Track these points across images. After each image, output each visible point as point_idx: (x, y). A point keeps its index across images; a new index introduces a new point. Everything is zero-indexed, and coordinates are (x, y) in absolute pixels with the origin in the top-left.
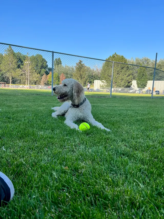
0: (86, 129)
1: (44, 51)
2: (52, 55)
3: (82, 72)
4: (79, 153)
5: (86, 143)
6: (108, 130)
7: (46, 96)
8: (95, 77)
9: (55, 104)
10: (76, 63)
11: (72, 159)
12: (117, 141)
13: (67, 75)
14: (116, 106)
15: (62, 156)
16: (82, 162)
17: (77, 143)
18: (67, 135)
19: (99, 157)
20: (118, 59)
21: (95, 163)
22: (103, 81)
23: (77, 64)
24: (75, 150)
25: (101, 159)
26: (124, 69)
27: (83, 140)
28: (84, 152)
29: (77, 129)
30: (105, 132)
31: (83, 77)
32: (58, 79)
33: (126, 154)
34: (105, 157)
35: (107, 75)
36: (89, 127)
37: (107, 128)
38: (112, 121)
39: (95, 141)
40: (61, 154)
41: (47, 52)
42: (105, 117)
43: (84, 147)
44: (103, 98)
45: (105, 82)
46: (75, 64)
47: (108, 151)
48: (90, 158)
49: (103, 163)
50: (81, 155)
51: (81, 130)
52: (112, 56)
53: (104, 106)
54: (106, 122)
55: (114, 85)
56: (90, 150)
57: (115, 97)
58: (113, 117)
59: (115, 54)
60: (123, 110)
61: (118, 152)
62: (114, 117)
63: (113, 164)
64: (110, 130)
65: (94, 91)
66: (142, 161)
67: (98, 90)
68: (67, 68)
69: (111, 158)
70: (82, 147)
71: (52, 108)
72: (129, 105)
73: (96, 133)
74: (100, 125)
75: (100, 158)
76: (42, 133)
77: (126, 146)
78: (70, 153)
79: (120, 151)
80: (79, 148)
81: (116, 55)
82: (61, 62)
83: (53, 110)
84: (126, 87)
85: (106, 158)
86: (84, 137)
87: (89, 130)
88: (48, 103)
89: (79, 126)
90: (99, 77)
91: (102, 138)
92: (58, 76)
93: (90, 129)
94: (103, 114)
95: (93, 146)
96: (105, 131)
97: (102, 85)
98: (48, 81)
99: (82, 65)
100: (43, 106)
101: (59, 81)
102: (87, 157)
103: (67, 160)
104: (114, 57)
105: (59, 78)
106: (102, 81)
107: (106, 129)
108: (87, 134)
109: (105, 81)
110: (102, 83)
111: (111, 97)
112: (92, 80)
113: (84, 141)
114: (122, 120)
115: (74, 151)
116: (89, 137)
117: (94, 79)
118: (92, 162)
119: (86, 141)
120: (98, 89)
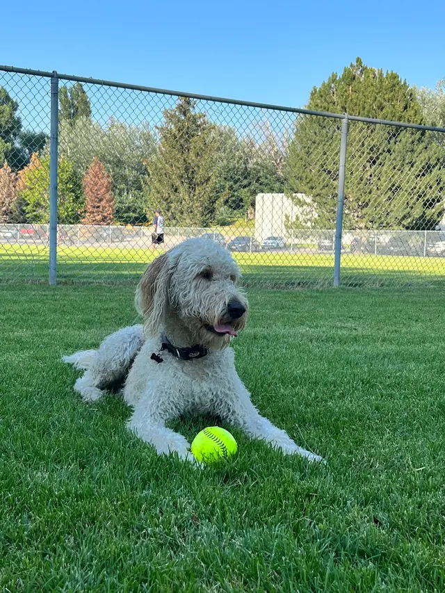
0: (221, 454)
1: (12, 74)
2: (48, 88)
3: (192, 154)
4: (196, 550)
5: (224, 515)
6: (312, 457)
7: (20, 287)
8: (262, 180)
9: (74, 334)
10: (166, 113)
11: (173, 573)
12: (345, 503)
13: (117, 170)
14: (355, 339)
15: (135, 564)
16: (209, 583)
17: (186, 515)
18: (145, 484)
19: (270, 565)
20: (369, 89)
21: (254, 587)
22: (299, 195)
23: (170, 117)
24: (180, 541)
25: (279, 573)
26: (404, 140)
27: (208, 503)
28: (217, 548)
29: (183, 455)
30: (299, 465)
31: (198, 178)
32: (73, 191)
33: (373, 551)
34: (292, 563)
35: (317, 167)
36: (231, 443)
37: (310, 448)
38: (330, 418)
39: (256, 504)
40: (131, 556)
41: (26, 77)
42: (305, 393)
43: (214, 528)
44: (299, 288)
45: (308, 205)
46: (160, 115)
47: (307, 542)
48: (239, 570)
49: (284, 585)
50: (203, 560)
51: (200, 458)
52: (340, 75)
53: (303, 335)
54: (303, 421)
55: (352, 216)
56: (238, 542)
57: (355, 283)
58: (337, 394)
59: (355, 64)
60: (384, 357)
61: (344, 546)
62: (343, 395)
63: (322, 587)
64: (319, 458)
65: (256, 249)
66: (427, 577)
67: (276, 245)
68: (119, 134)
69: (316, 566)
70: (208, 529)
71: (67, 359)
72: (417, 328)
73: (260, 474)
74: (278, 438)
75: (275, 568)
76: (41, 476)
77: (376, 521)
78: (164, 555)
79: (349, 542)
80: (195, 536)
81: (364, 70)
82: (86, 103)
83: (70, 365)
84: (413, 229)
85: (296, 569)
86: (214, 489)
87: (234, 456)
88: (41, 328)
89: (190, 442)
90: (278, 180)
91: (286, 490)
92: (75, 173)
93: (237, 453)
94: (295, 381)
95: (251, 526)
96: (299, 462)
97: (297, 218)
98: (23, 202)
99: (194, 120)
100: (21, 344)
101: (81, 199)
102: (228, 566)
103: (156, 578)
104: (350, 78)
105: (79, 186)
106: (293, 199)
107: (303, 452)
108: (227, 477)
109: (309, 200)
110: (297, 210)
111: (336, 284)
112: (243, 193)
113: (213, 506)
114: (377, 409)
115: (178, 546)
116: (233, 490)
117: (253, 188)
118: (245, 583)
119: (223, 508)
120: (275, 238)
